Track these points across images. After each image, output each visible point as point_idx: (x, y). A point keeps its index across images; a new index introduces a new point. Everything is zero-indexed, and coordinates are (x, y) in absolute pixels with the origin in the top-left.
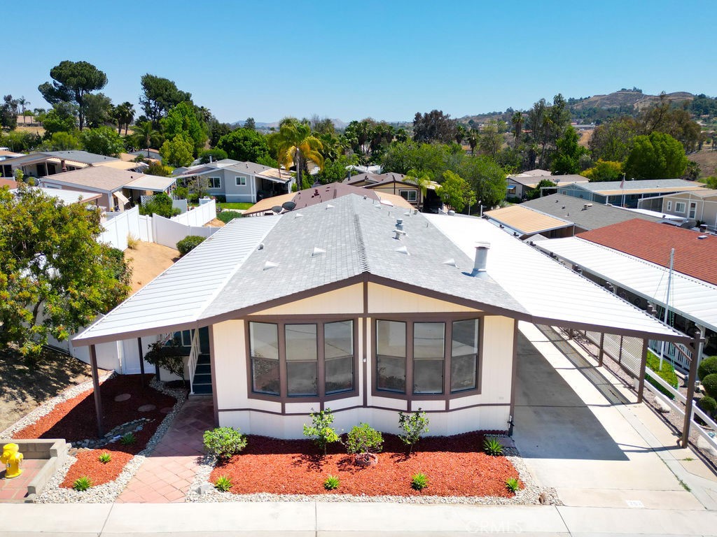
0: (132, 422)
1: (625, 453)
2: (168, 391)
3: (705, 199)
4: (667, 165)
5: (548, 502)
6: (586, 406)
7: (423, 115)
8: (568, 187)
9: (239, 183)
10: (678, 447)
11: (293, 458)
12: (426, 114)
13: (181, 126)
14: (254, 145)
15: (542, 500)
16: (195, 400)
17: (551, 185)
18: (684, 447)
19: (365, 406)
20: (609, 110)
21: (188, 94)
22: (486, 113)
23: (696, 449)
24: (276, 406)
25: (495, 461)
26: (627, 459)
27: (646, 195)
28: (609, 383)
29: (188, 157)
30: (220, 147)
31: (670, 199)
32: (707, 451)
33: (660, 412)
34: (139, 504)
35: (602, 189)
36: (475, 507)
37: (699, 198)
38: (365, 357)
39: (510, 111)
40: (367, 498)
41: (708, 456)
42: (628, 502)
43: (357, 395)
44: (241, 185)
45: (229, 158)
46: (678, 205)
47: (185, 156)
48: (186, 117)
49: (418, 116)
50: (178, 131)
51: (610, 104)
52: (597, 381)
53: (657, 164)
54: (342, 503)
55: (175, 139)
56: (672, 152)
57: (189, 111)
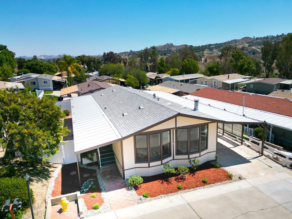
0: (87, 181)
1: (249, 160)
2: (89, 168)
3: (209, 79)
4: (194, 69)
5: (242, 179)
6: (229, 148)
7: (106, 53)
8: (166, 78)
9: (45, 83)
10: (260, 156)
11: (159, 181)
12: (108, 53)
13: (5, 60)
14: (40, 67)
15: (240, 178)
16: (103, 169)
17: (160, 77)
18: (262, 156)
19: (174, 159)
20: (164, 51)
21: (5, 46)
22: (123, 52)
23: (265, 156)
24: (146, 165)
25: (219, 169)
26: (250, 162)
27: (191, 79)
28: (230, 140)
29: (11, 73)
30: (25, 68)
31: (199, 80)
32: (268, 155)
33: (248, 146)
34: (122, 209)
35: (177, 78)
36: (225, 185)
37: (208, 79)
38: (173, 143)
39: (131, 51)
40: (193, 189)
41: (269, 157)
42: (260, 174)
43: (171, 156)
44: (46, 84)
45: (30, 73)
46: (201, 82)
47: (9, 73)
48: (7, 56)
49: (105, 53)
50: (4, 62)
51: (164, 49)
52: (226, 140)
53: (190, 69)
54: (187, 193)
55: (3, 66)
56: (195, 65)
57: (7, 53)
